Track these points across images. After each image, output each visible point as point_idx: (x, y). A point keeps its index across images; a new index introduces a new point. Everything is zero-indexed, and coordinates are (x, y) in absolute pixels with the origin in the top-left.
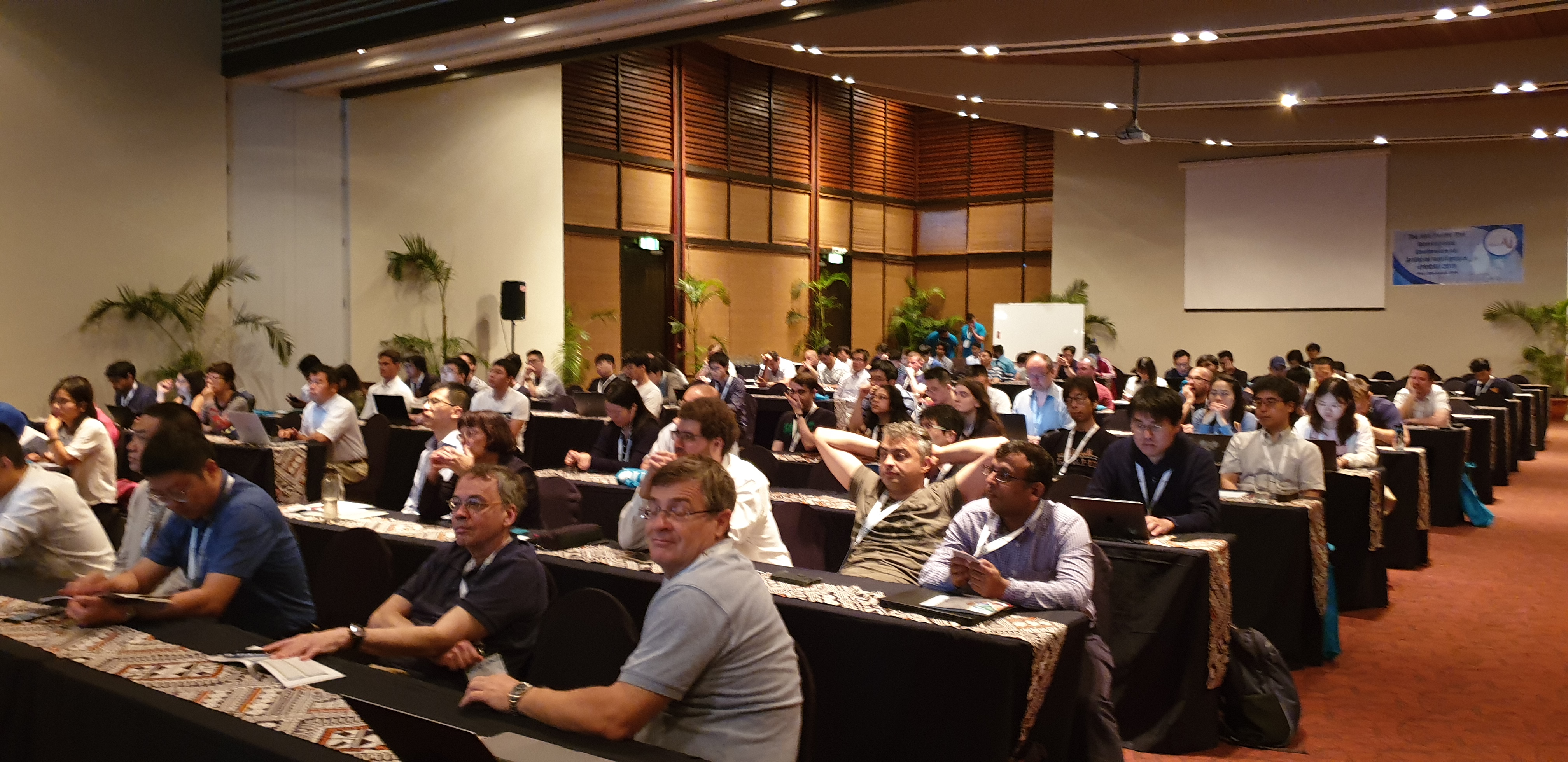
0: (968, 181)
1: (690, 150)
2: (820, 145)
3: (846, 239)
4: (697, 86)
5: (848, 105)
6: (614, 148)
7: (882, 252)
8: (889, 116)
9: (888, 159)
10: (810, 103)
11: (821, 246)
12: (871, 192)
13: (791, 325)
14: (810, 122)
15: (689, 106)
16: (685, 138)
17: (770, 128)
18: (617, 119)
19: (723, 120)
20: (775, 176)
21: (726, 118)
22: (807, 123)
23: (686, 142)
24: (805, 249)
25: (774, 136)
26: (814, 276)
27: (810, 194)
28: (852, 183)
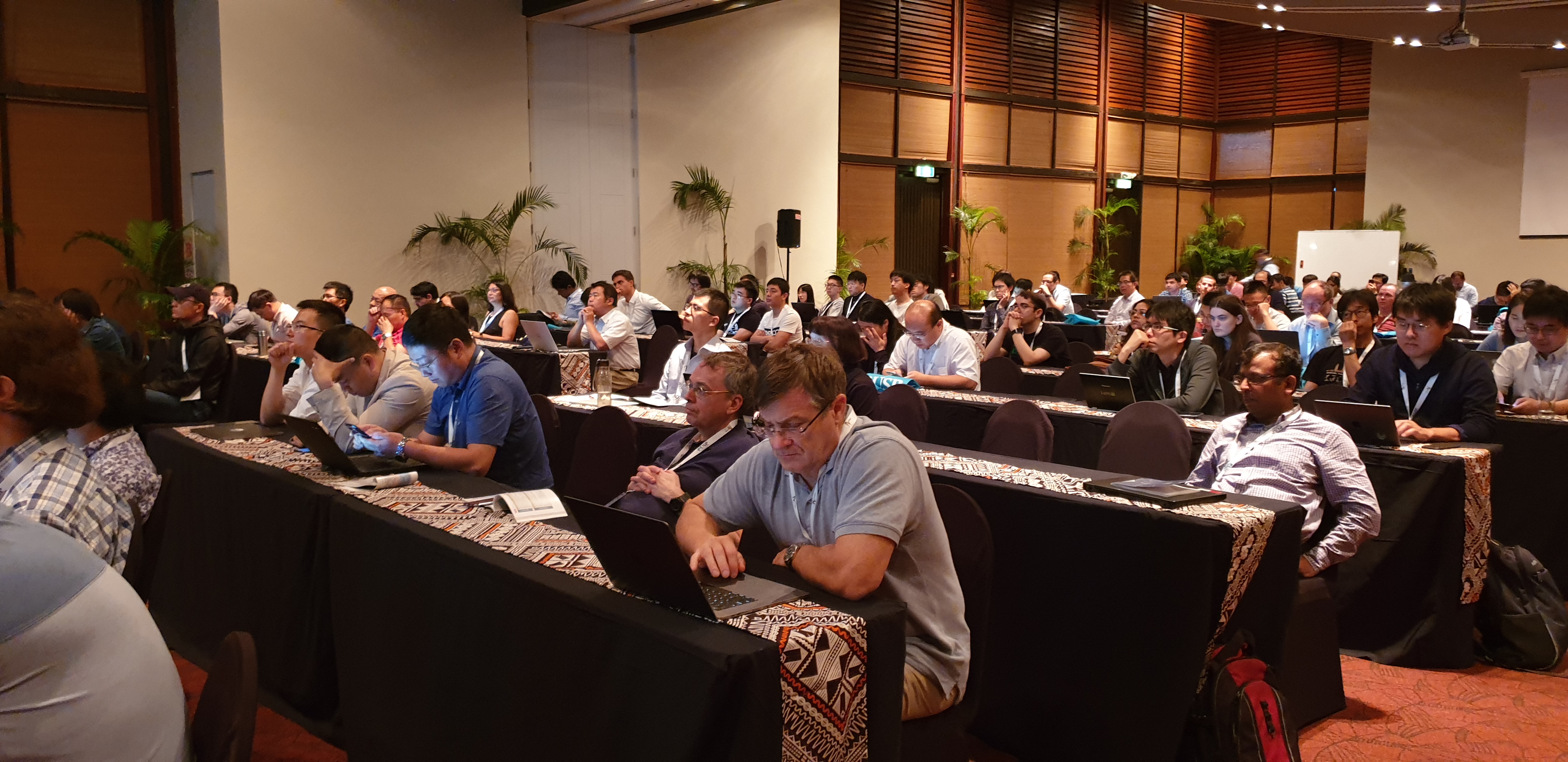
0: (1274, 100)
1: (970, 74)
2: (1109, 65)
3: (1136, 163)
4: (980, 8)
5: (1142, 22)
6: (892, 75)
7: (1176, 177)
8: (1186, 32)
9: (1185, 78)
10: (1100, 20)
11: (1108, 171)
12: (1165, 113)
13: (1073, 253)
14: (1100, 40)
15: (970, 29)
16: (965, 62)
17: (1055, 48)
18: (896, 45)
19: (1006, 42)
20: (1060, 98)
21: (1009, 39)
22: (1097, 42)
23: (966, 66)
24: (1090, 174)
25: (1060, 57)
26: (1100, 202)
27: (1097, 116)
28: (1143, 104)
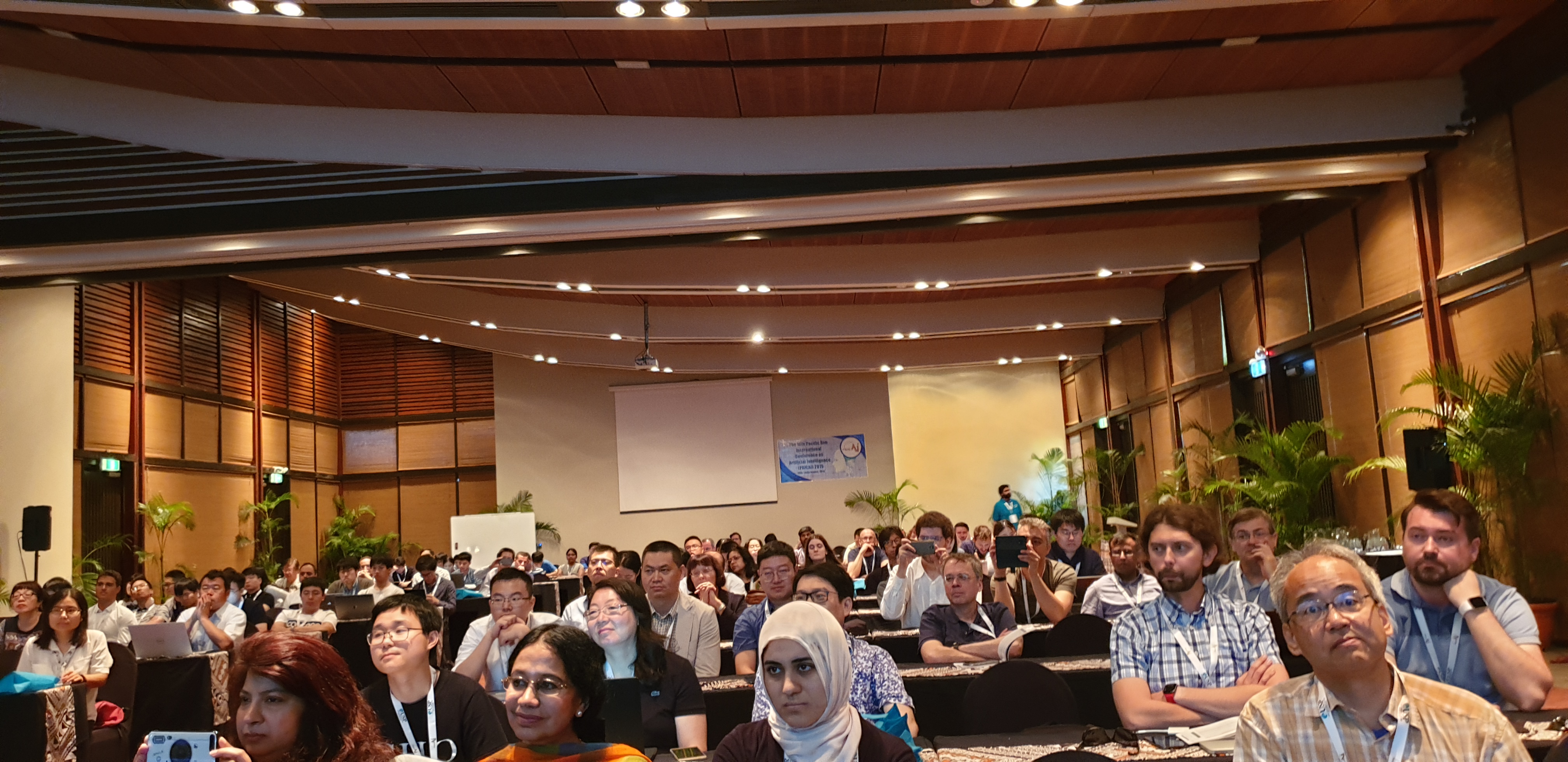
0: (396, 401)
1: (149, 365)
2: (261, 363)
3: (284, 459)
4: (154, 299)
7: (313, 471)
8: (315, 336)
9: (316, 379)
10: (252, 321)
11: (263, 466)
12: (303, 410)
13: (239, 548)
14: (252, 338)
15: (148, 319)
16: (144, 353)
17: (218, 343)
18: (81, 330)
19: (177, 334)
20: (223, 393)
21: (180, 332)
22: (249, 341)
23: (146, 356)
24: (251, 469)
25: (223, 353)
26: (259, 497)
27: (253, 412)
28: (287, 402)
